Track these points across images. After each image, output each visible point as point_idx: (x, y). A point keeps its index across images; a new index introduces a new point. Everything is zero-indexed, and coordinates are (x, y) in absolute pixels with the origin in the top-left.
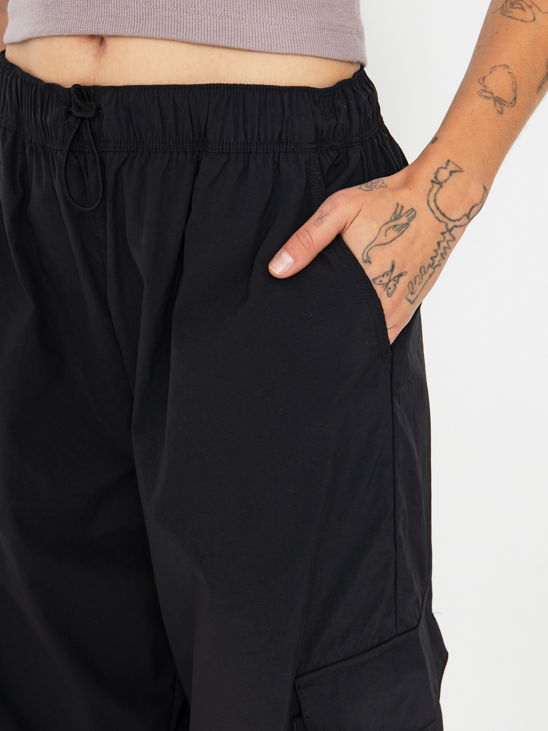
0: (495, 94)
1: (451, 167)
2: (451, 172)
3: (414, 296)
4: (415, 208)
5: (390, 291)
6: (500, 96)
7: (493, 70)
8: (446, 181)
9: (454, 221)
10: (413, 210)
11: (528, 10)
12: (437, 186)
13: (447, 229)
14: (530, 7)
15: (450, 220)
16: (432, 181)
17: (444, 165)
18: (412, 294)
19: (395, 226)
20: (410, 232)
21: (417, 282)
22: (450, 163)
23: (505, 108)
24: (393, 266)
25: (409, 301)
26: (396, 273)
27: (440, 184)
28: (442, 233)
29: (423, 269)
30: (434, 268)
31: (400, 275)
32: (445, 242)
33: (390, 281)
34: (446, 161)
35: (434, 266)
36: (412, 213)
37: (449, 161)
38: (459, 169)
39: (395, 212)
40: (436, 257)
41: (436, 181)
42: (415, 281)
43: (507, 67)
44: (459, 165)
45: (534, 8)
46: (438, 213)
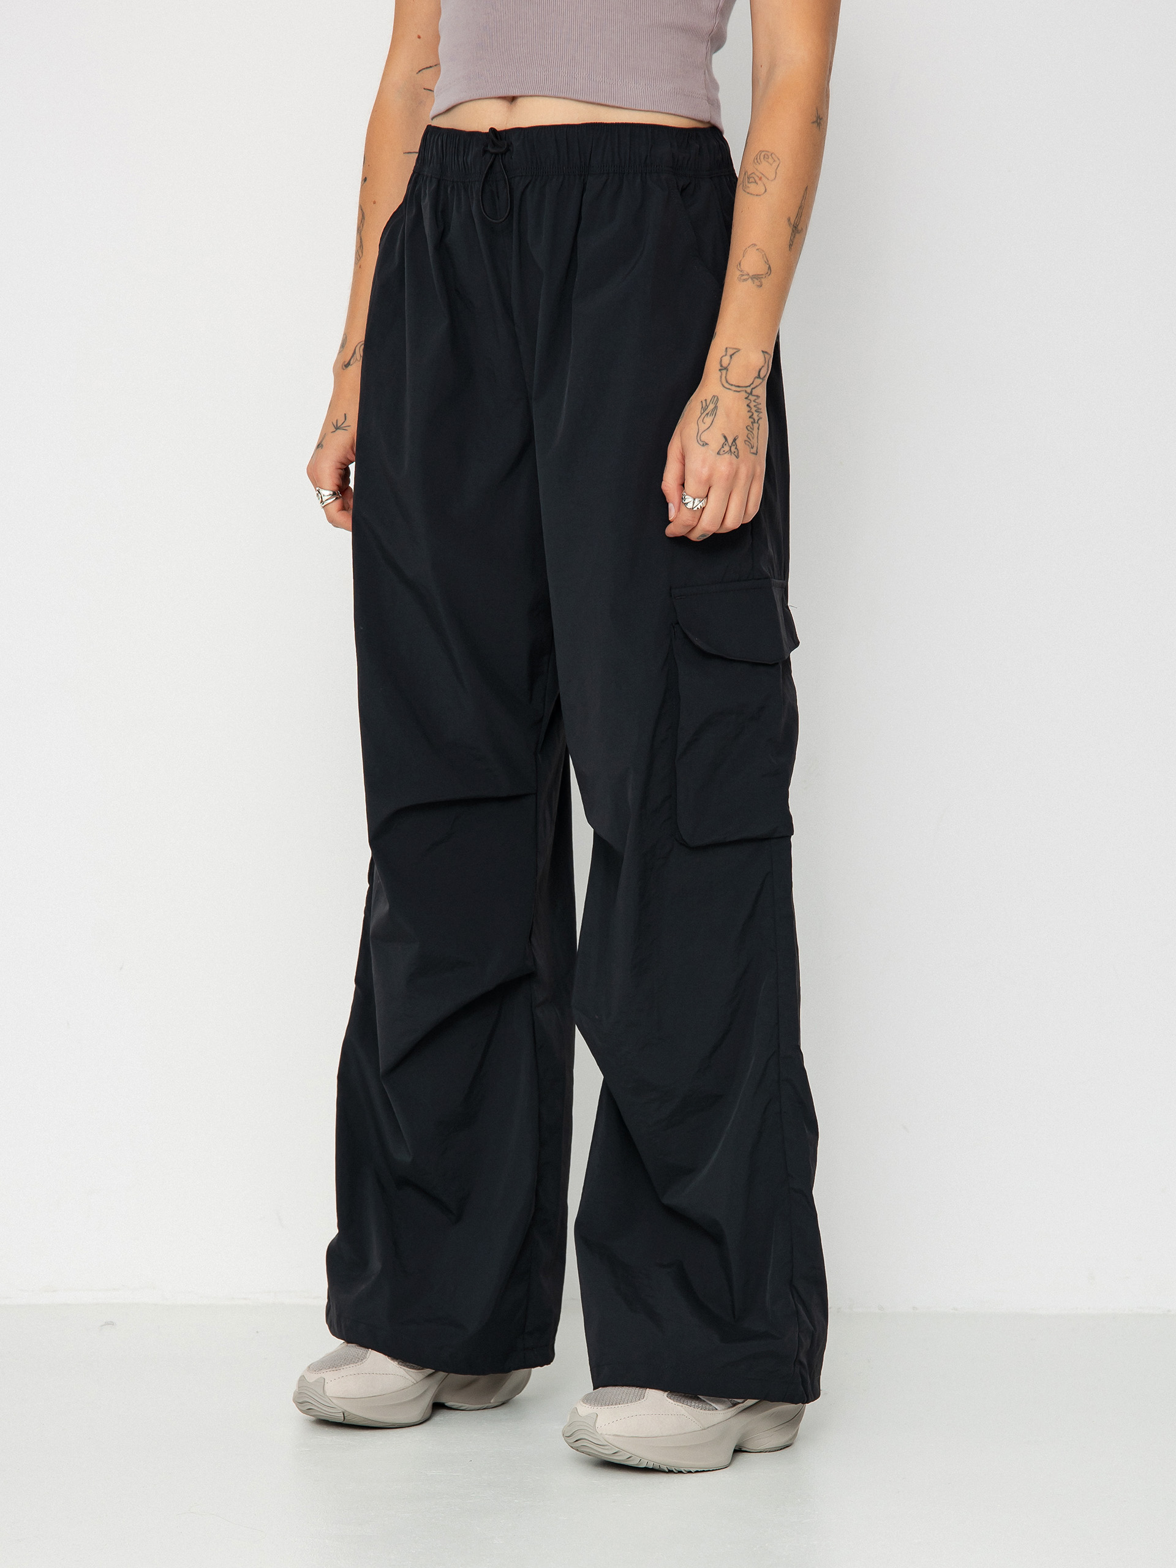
0: (751, 275)
1: (730, 352)
2: (731, 356)
3: (755, 449)
4: (715, 394)
5: (736, 453)
6: (755, 273)
7: (745, 252)
8: (729, 364)
9: (750, 386)
10: (714, 396)
11: (759, 182)
12: (724, 372)
13: (748, 393)
14: (760, 179)
15: (747, 387)
16: (720, 370)
17: (724, 354)
18: (752, 448)
19: (707, 414)
20: (721, 411)
21: (751, 438)
22: (728, 350)
23: (763, 280)
24: (725, 437)
25: (753, 453)
26: (730, 440)
27: (726, 369)
28: (746, 398)
29: (749, 428)
30: (758, 422)
31: (735, 440)
32: (752, 402)
33: (731, 447)
34: (724, 350)
35: (756, 421)
36: (716, 399)
37: (726, 348)
38: (735, 351)
39: (702, 407)
40: (753, 415)
41: (724, 368)
42: (749, 438)
43: (755, 245)
44: (735, 347)
45: (763, 178)
46: (734, 388)
